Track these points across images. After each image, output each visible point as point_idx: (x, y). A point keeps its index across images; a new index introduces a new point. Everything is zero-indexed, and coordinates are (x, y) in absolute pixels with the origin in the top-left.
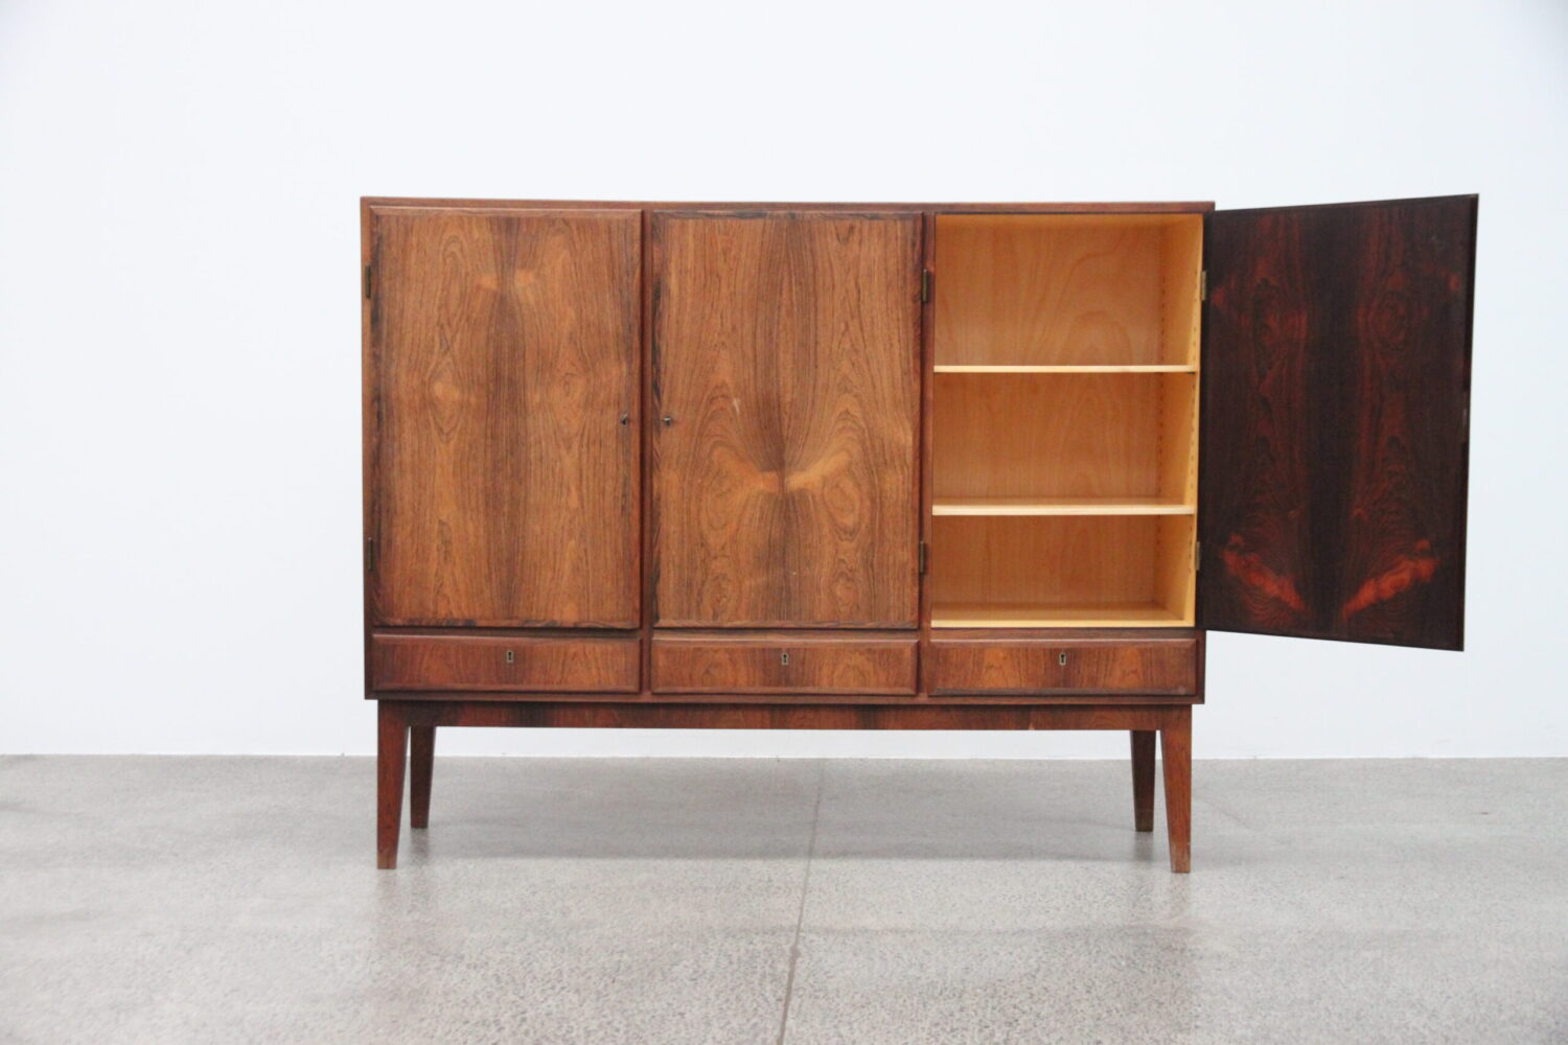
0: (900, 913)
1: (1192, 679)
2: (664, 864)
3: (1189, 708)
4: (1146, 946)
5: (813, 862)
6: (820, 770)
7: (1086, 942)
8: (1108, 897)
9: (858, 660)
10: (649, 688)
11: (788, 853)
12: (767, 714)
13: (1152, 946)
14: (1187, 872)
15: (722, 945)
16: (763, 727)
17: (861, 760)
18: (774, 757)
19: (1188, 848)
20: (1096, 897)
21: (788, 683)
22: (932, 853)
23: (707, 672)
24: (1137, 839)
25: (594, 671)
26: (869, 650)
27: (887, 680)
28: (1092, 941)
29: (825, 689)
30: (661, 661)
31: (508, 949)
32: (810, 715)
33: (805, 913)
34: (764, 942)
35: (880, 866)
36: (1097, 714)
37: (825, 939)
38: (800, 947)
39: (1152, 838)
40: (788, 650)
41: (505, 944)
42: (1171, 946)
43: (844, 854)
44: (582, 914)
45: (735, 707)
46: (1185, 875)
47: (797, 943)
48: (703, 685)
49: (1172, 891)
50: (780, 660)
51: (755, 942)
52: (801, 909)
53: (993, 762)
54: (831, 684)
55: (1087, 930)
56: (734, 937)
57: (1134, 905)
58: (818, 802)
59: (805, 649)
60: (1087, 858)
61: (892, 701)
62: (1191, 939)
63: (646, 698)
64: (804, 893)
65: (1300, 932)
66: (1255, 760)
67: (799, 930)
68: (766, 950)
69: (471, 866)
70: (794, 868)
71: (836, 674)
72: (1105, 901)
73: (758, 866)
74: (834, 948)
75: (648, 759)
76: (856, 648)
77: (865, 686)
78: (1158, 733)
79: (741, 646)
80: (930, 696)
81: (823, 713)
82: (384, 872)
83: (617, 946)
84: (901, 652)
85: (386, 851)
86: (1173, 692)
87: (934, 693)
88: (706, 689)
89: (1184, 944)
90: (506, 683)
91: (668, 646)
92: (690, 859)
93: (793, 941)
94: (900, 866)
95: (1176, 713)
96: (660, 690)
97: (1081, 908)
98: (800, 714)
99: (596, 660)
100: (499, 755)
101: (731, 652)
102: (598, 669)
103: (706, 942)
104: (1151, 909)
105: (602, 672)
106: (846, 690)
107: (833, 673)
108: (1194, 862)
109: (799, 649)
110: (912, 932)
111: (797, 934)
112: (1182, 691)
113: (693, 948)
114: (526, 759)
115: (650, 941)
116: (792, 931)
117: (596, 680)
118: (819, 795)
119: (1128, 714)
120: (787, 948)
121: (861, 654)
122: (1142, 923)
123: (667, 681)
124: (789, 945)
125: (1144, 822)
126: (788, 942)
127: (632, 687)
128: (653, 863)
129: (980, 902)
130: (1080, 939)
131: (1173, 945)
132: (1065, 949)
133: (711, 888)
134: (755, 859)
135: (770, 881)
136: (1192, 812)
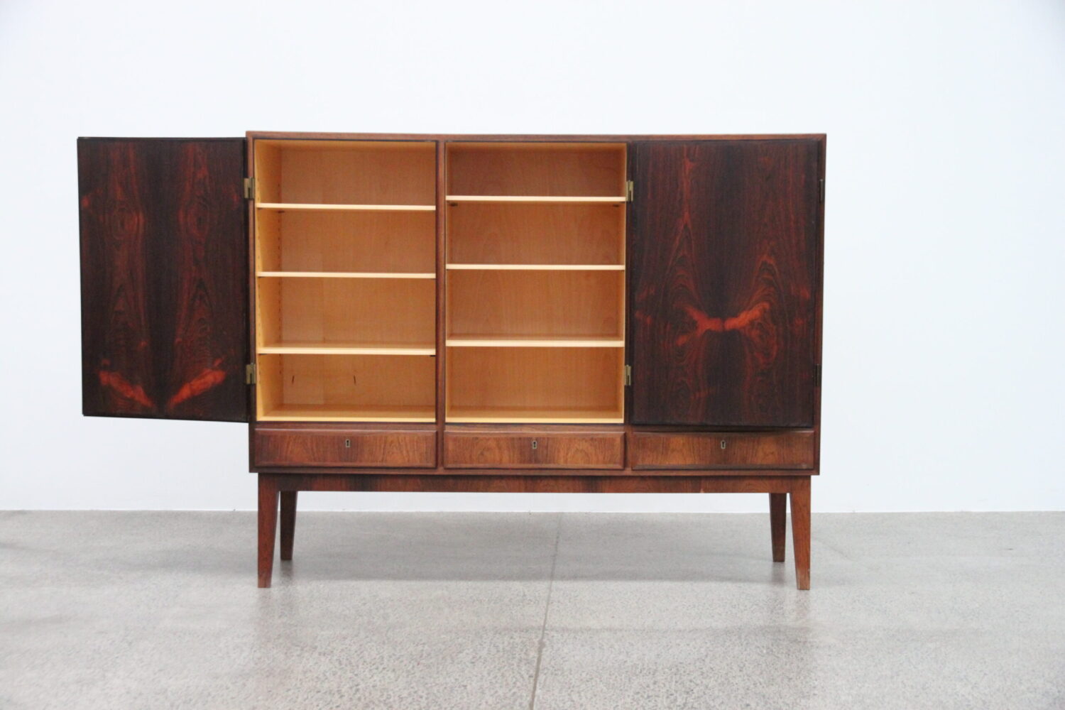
0: (613, 617)
1: (811, 458)
2: (453, 584)
3: (809, 478)
4: (780, 640)
5: (554, 583)
6: (559, 520)
7: (740, 638)
8: (755, 607)
9: (584, 445)
10: (443, 464)
11: (537, 576)
12: (522, 482)
13: (784, 640)
14: (807, 589)
15: (492, 639)
16: (520, 491)
17: (586, 513)
18: (527, 511)
19: (809, 573)
20: (746, 606)
21: (537, 461)
22: (634, 576)
23: (482, 454)
24: (774, 566)
25: (405, 452)
26: (592, 439)
27: (604, 458)
28: (743, 636)
29: (562, 465)
30: (450, 446)
31: (347, 641)
32: (552, 483)
33: (548, 617)
34: (520, 637)
35: (600, 585)
36: (747, 482)
37: (562, 635)
38: (545, 640)
39: (784, 566)
40: (537, 439)
41: (345, 638)
42: (797, 640)
43: (575, 577)
44: (397, 618)
45: (501, 477)
46: (806, 591)
47: (543, 638)
48: (479, 462)
49: (797, 602)
50: (531, 445)
51: (515, 637)
52: (546, 614)
53: (676, 515)
54: (566, 461)
55: (740, 629)
56: (500, 633)
57: (772, 612)
58: (557, 542)
59: (548, 438)
60: (740, 580)
61: (608, 473)
62: (811, 635)
63: (441, 471)
64: (548, 604)
65: (884, 630)
66: (854, 513)
67: (544, 629)
68: (522, 642)
69: (322, 586)
70: (541, 587)
71: (569, 455)
72: (752, 609)
73: (517, 586)
74: (568, 641)
75: (442, 513)
76: (584, 438)
77: (589, 463)
78: (788, 495)
79: (505, 436)
80: (633, 470)
81: (561, 482)
82: (263, 590)
83: (421, 640)
84: (613, 440)
85: (264, 575)
86: (798, 467)
87: (637, 468)
88: (481, 465)
89: (806, 638)
90: (345, 461)
91: (455, 436)
92: (470, 580)
93: (540, 636)
94: (614, 586)
95: (800, 481)
96: (450, 466)
97: (736, 614)
98: (545, 482)
99: (406, 445)
100: (340, 510)
101: (498, 440)
102: (408, 452)
103: (481, 637)
104: (783, 614)
105: (411, 454)
106: (576, 466)
107: (567, 454)
108: (813, 582)
109: (544, 438)
110: (621, 630)
111: (543, 631)
112: (804, 466)
113: (472, 641)
114: (359, 513)
115: (442, 636)
116: (539, 629)
117: (406, 459)
118: (558, 537)
119: (767, 482)
120: (536, 641)
121: (586, 441)
122: (777, 624)
123: (455, 460)
124: (538, 639)
125: (779, 556)
126: (537, 637)
127: (431, 464)
128: (445, 583)
129: (667, 610)
130: (735, 635)
131: (799, 639)
132: (725, 642)
133: (485, 601)
134: (514, 580)
135: (524, 595)
136: (812, 549)
